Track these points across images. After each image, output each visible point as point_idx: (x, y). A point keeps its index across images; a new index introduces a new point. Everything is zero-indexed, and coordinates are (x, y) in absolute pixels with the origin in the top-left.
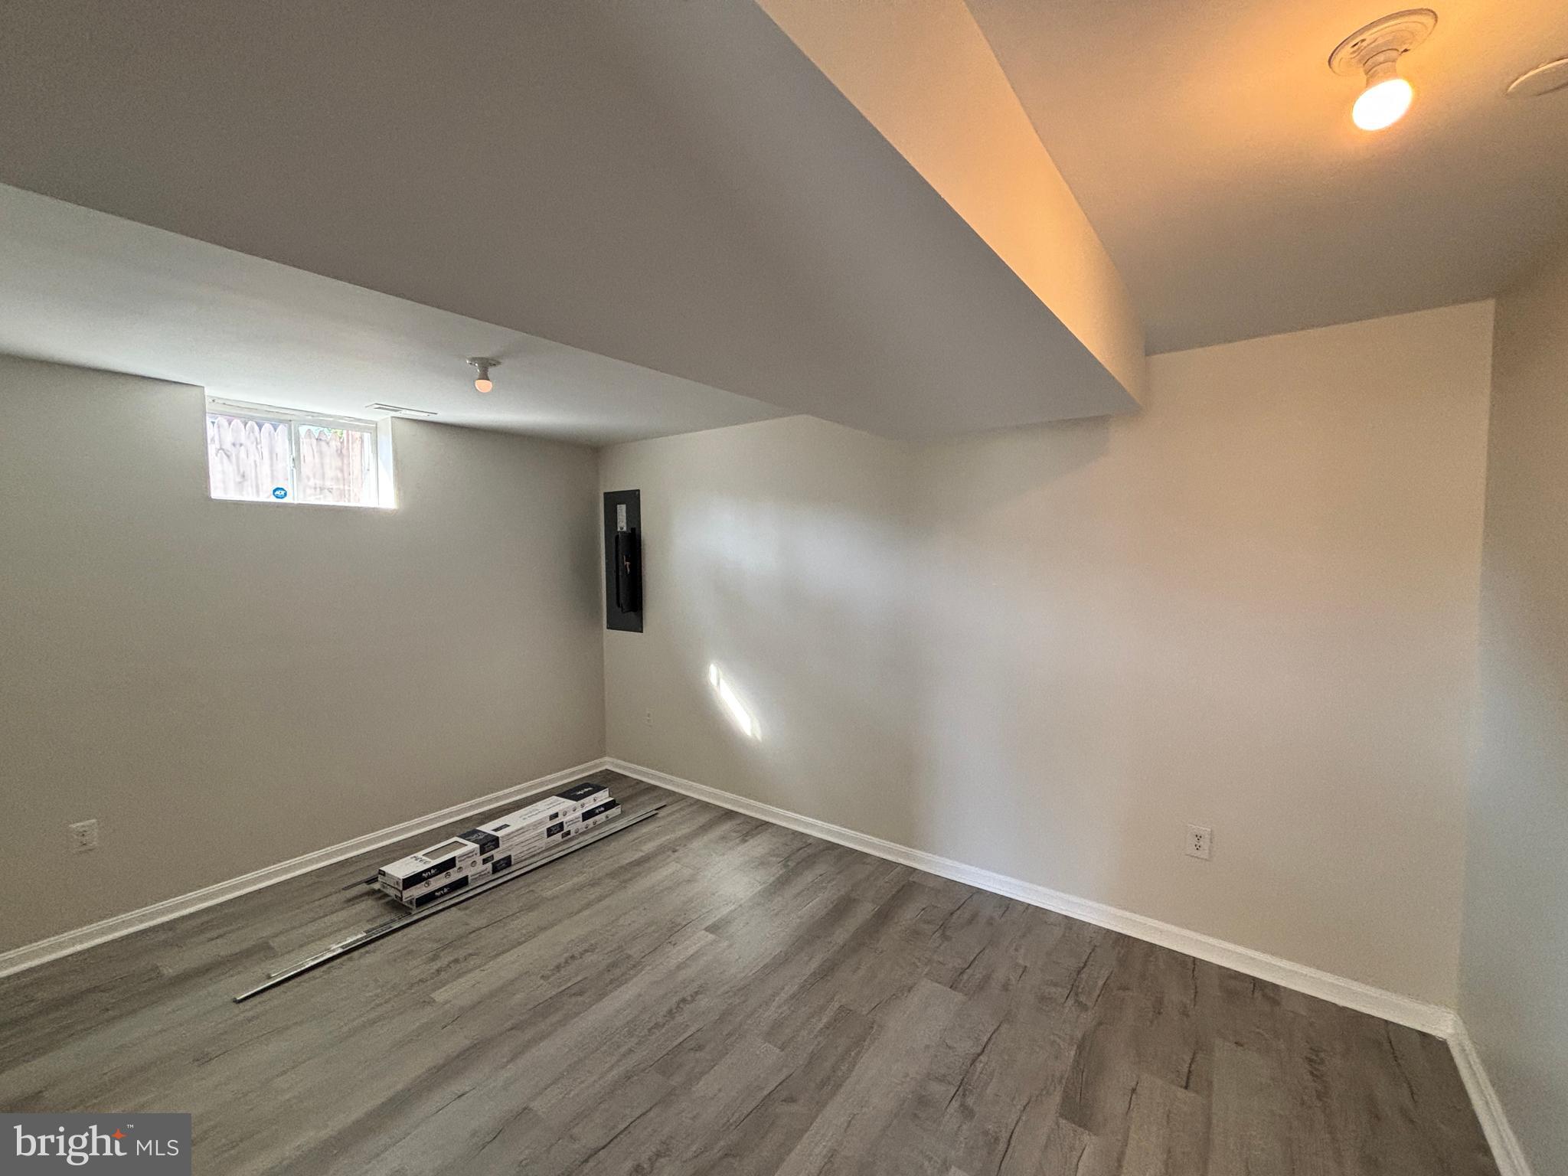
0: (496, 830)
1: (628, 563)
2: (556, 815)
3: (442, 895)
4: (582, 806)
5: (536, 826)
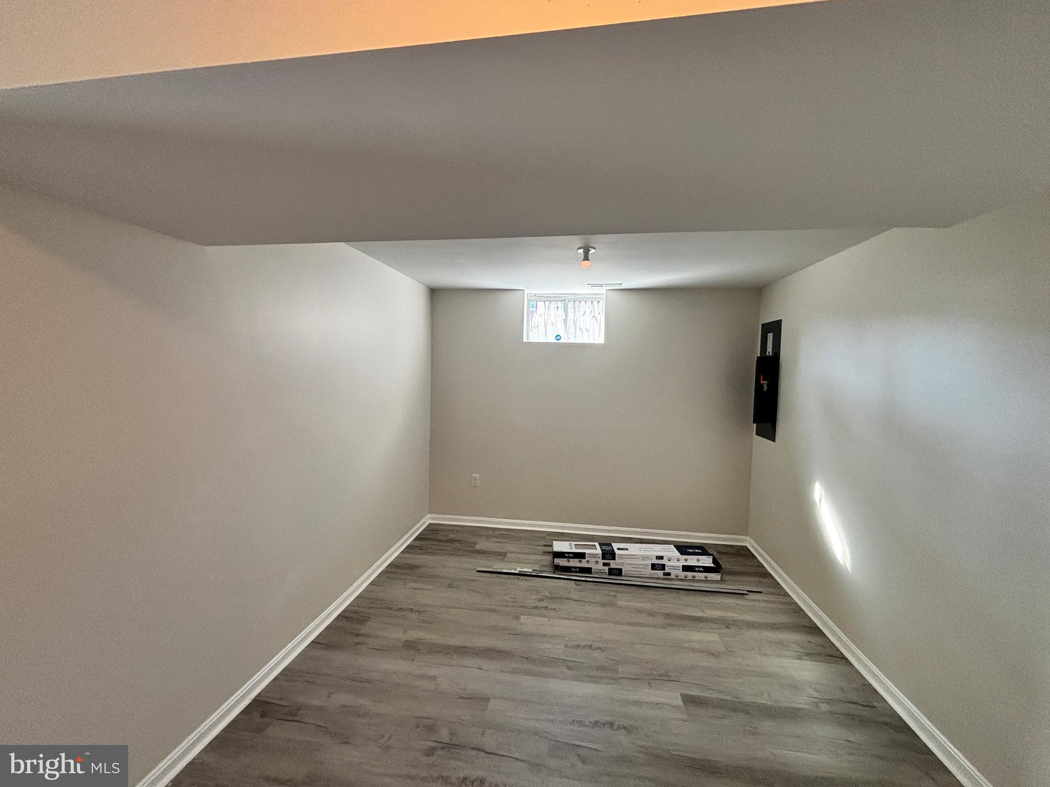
0: (618, 549)
2: (661, 558)
3: (575, 572)
4: (686, 560)
5: (645, 558)
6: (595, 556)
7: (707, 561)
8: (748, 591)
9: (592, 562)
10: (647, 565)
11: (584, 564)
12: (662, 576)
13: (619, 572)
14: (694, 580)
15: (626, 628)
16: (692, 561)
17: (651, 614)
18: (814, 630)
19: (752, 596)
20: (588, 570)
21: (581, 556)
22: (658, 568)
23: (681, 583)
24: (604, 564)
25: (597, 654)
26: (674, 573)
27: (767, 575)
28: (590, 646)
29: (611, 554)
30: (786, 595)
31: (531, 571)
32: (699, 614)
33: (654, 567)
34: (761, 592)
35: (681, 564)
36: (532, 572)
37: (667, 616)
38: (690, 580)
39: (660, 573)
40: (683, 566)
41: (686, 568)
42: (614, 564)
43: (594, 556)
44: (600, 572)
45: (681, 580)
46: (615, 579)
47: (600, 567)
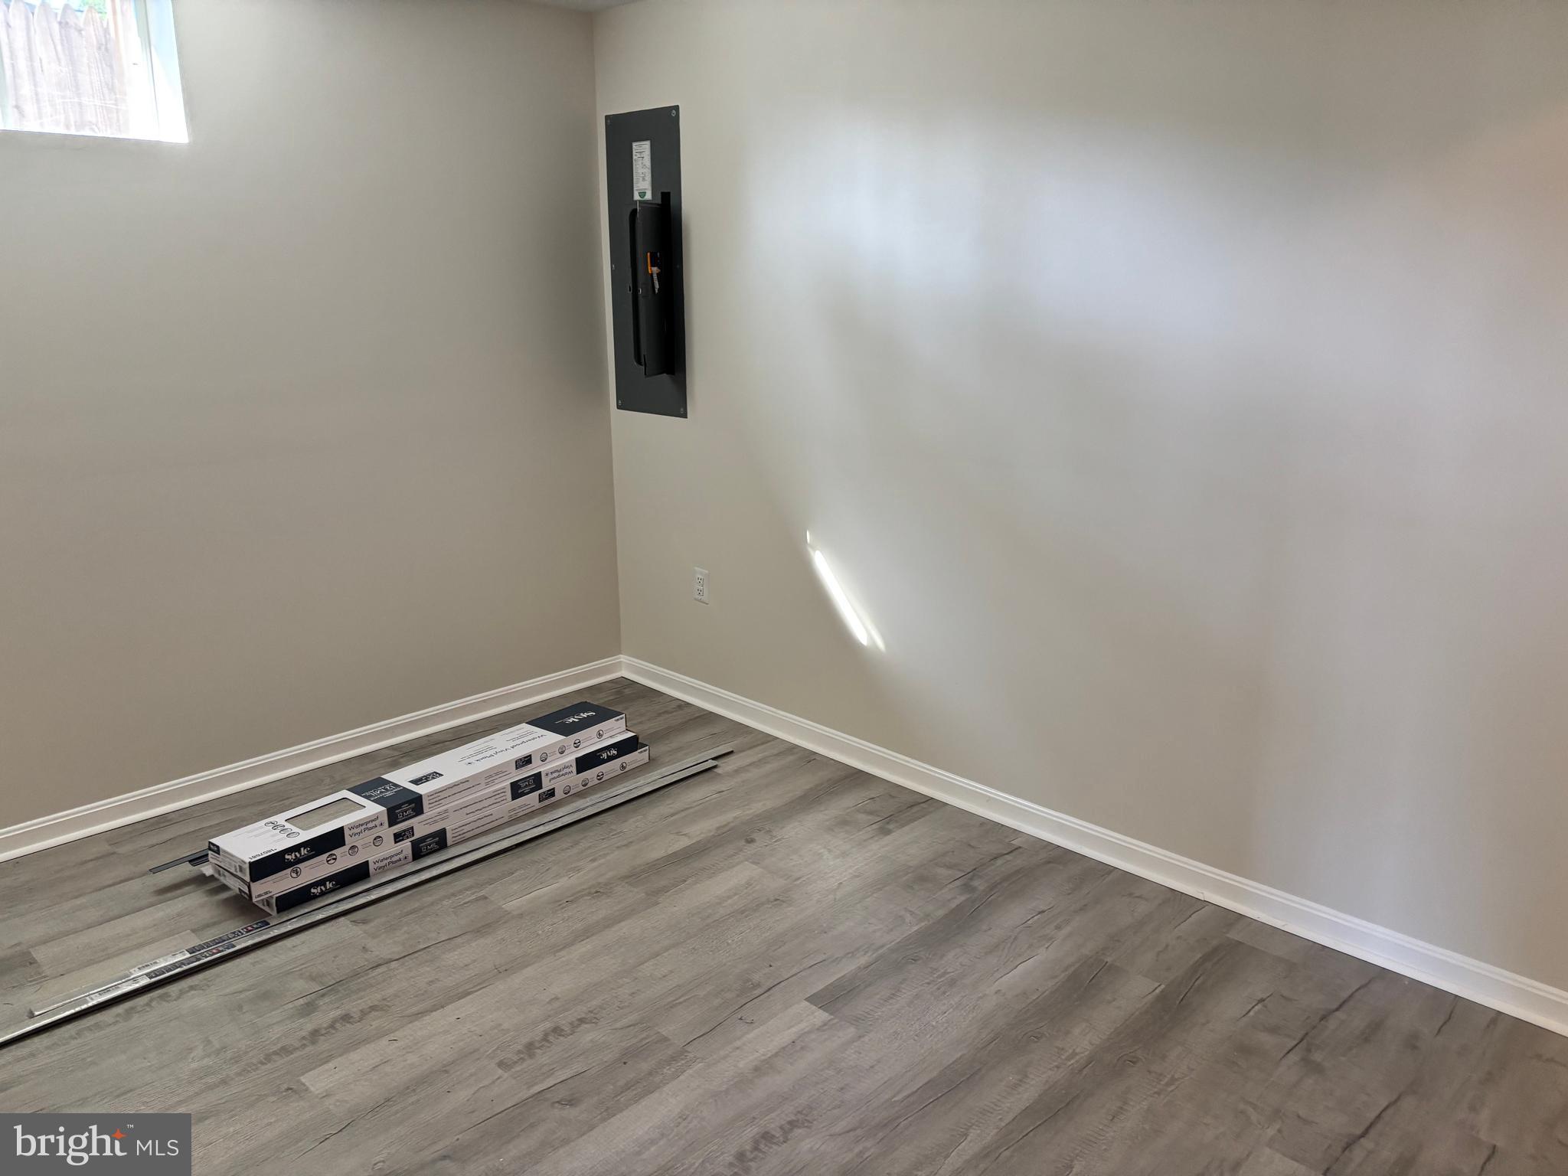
0: (417, 782)
1: (655, 270)
2: (527, 760)
3: (323, 894)
4: (577, 745)
5: (491, 776)
6: (370, 825)
7: (614, 731)
8: (713, 759)
9: (365, 846)
10: (502, 791)
11: (343, 860)
12: (537, 805)
13: (440, 840)
14: (603, 784)
15: (583, 948)
16: (591, 740)
17: (598, 892)
18: (856, 778)
19: (726, 766)
20: (359, 873)
21: (334, 840)
22: (527, 790)
23: (580, 803)
24: (398, 837)
25: (588, 1036)
26: (559, 785)
27: (709, 718)
28: (557, 1030)
29: (409, 802)
30: (768, 739)
31: (188, 955)
32: (683, 843)
33: (517, 790)
34: (731, 753)
35: (570, 758)
36: (188, 961)
37: (634, 877)
38: (595, 789)
39: (532, 799)
40: (578, 760)
41: (585, 763)
42: (421, 827)
43: (365, 825)
44: (393, 863)
45: (580, 795)
46: (436, 864)
47: (390, 848)
